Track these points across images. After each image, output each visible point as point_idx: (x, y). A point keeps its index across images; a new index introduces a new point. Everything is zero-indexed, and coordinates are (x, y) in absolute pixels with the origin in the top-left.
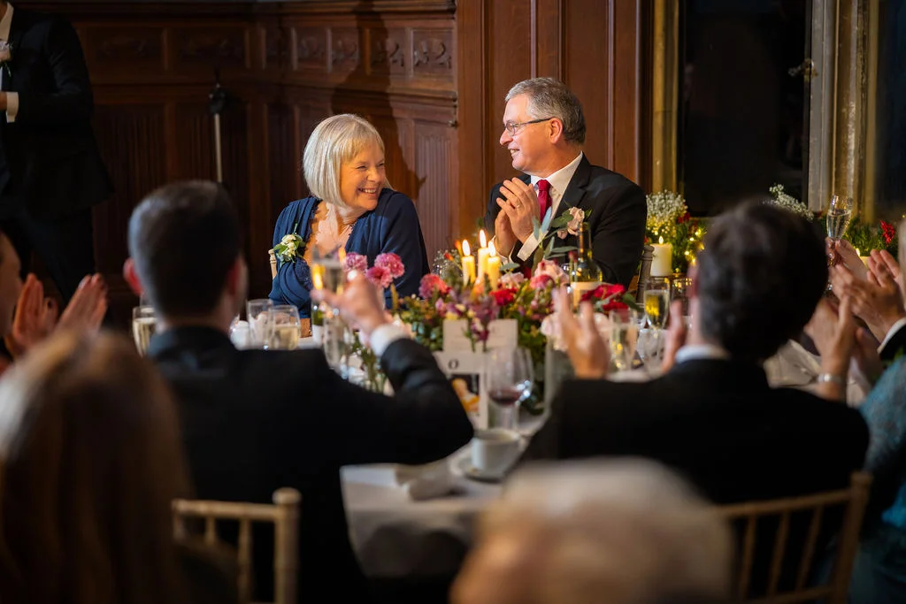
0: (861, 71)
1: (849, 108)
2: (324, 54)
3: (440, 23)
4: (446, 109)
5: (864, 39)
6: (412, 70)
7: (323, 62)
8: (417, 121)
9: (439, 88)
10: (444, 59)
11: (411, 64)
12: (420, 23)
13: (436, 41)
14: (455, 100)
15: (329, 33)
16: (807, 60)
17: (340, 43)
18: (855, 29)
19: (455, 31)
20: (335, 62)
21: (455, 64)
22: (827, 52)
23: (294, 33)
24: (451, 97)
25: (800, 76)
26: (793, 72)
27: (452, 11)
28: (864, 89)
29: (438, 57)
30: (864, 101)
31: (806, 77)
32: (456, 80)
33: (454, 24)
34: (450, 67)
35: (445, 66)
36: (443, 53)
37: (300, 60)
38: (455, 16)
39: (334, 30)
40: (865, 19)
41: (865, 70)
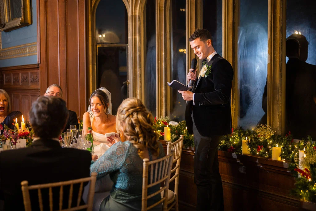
0: (140, 82)
1: (137, 91)
2: (11, 80)
3: (36, 71)
4: (37, 92)
5: (140, 75)
6: (30, 83)
7: (11, 82)
8: (31, 96)
9: (35, 87)
10: (37, 80)
11: (30, 81)
12: (31, 71)
13: (35, 75)
14: (39, 90)
15: (12, 75)
16: (127, 80)
17: (14, 77)
18: (138, 73)
19: (39, 72)
20: (13, 82)
21: (39, 80)
22: (132, 78)
23: (4, 75)
24: (38, 89)
25: (126, 83)
26: (124, 83)
27: (38, 68)
28: (141, 87)
29: (36, 79)
30: (141, 90)
31: (127, 84)
32: (39, 85)
33: (39, 71)
34: (38, 82)
35: (37, 82)
36: (37, 78)
37: (6, 82)
38: (39, 69)
39: (13, 74)
40: (141, 70)
41: (141, 82)
